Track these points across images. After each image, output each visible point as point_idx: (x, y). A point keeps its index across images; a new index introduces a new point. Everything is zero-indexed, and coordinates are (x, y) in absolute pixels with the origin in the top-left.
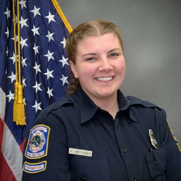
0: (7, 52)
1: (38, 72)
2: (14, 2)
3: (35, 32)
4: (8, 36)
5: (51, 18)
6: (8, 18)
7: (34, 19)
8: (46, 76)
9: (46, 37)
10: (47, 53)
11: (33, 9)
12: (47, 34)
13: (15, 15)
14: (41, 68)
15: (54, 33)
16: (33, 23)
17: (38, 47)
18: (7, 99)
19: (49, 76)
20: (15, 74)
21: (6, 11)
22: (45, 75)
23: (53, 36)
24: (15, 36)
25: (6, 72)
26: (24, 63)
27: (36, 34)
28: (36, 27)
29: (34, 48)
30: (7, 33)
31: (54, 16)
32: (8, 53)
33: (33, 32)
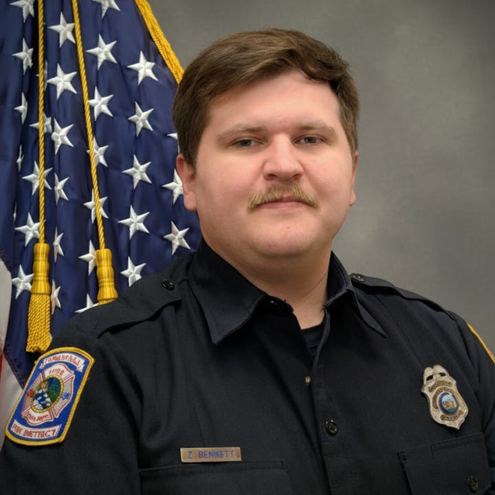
0: (19, 160)
5: (144, 68)
6: (25, 68)
7: (97, 72)
9: (130, 121)
13: (44, 61)
24: (41, 117)
25: (15, 215)
30: (23, 108)
32: (22, 163)
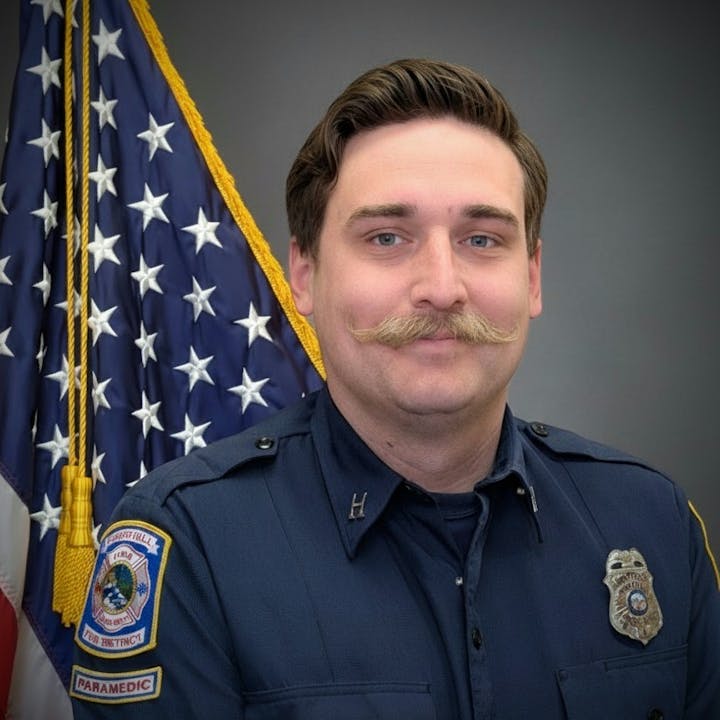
1: (152, 430)
2: (73, 171)
3: (147, 282)
4: (45, 296)
8: (182, 443)
10: (187, 360)
11: (141, 198)
12: (191, 290)
14: (161, 415)
15: (214, 288)
16: (140, 249)
17: (156, 339)
18: (35, 525)
19: (192, 442)
20: (65, 434)
21: (41, 206)
22: (175, 440)
23: (212, 299)
26: (99, 397)
27: (150, 291)
28: (150, 265)
29: (140, 342)
31: (215, 224)
33: (137, 283)
